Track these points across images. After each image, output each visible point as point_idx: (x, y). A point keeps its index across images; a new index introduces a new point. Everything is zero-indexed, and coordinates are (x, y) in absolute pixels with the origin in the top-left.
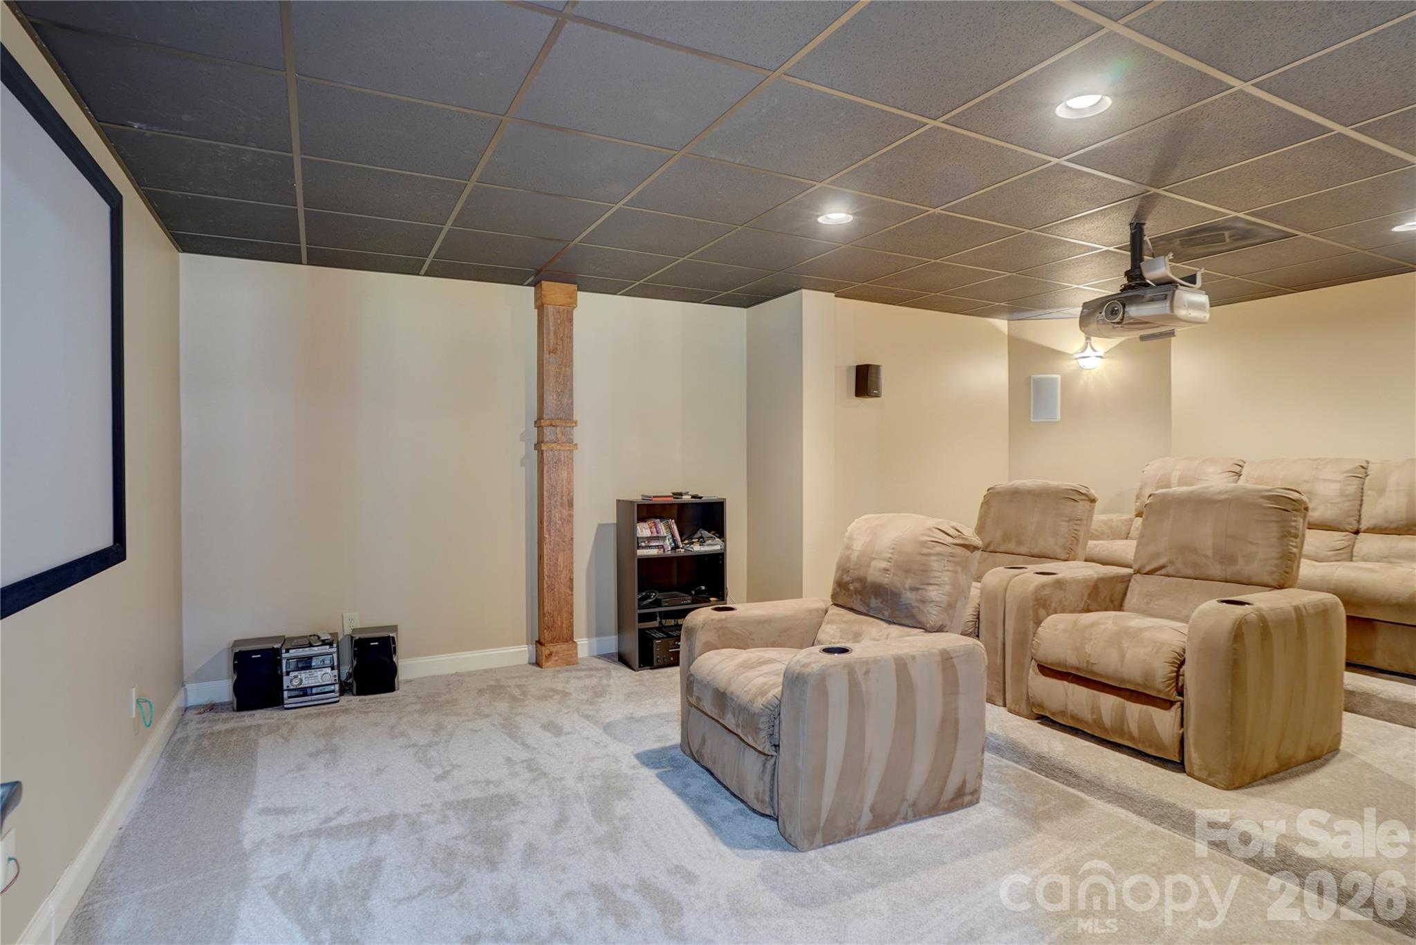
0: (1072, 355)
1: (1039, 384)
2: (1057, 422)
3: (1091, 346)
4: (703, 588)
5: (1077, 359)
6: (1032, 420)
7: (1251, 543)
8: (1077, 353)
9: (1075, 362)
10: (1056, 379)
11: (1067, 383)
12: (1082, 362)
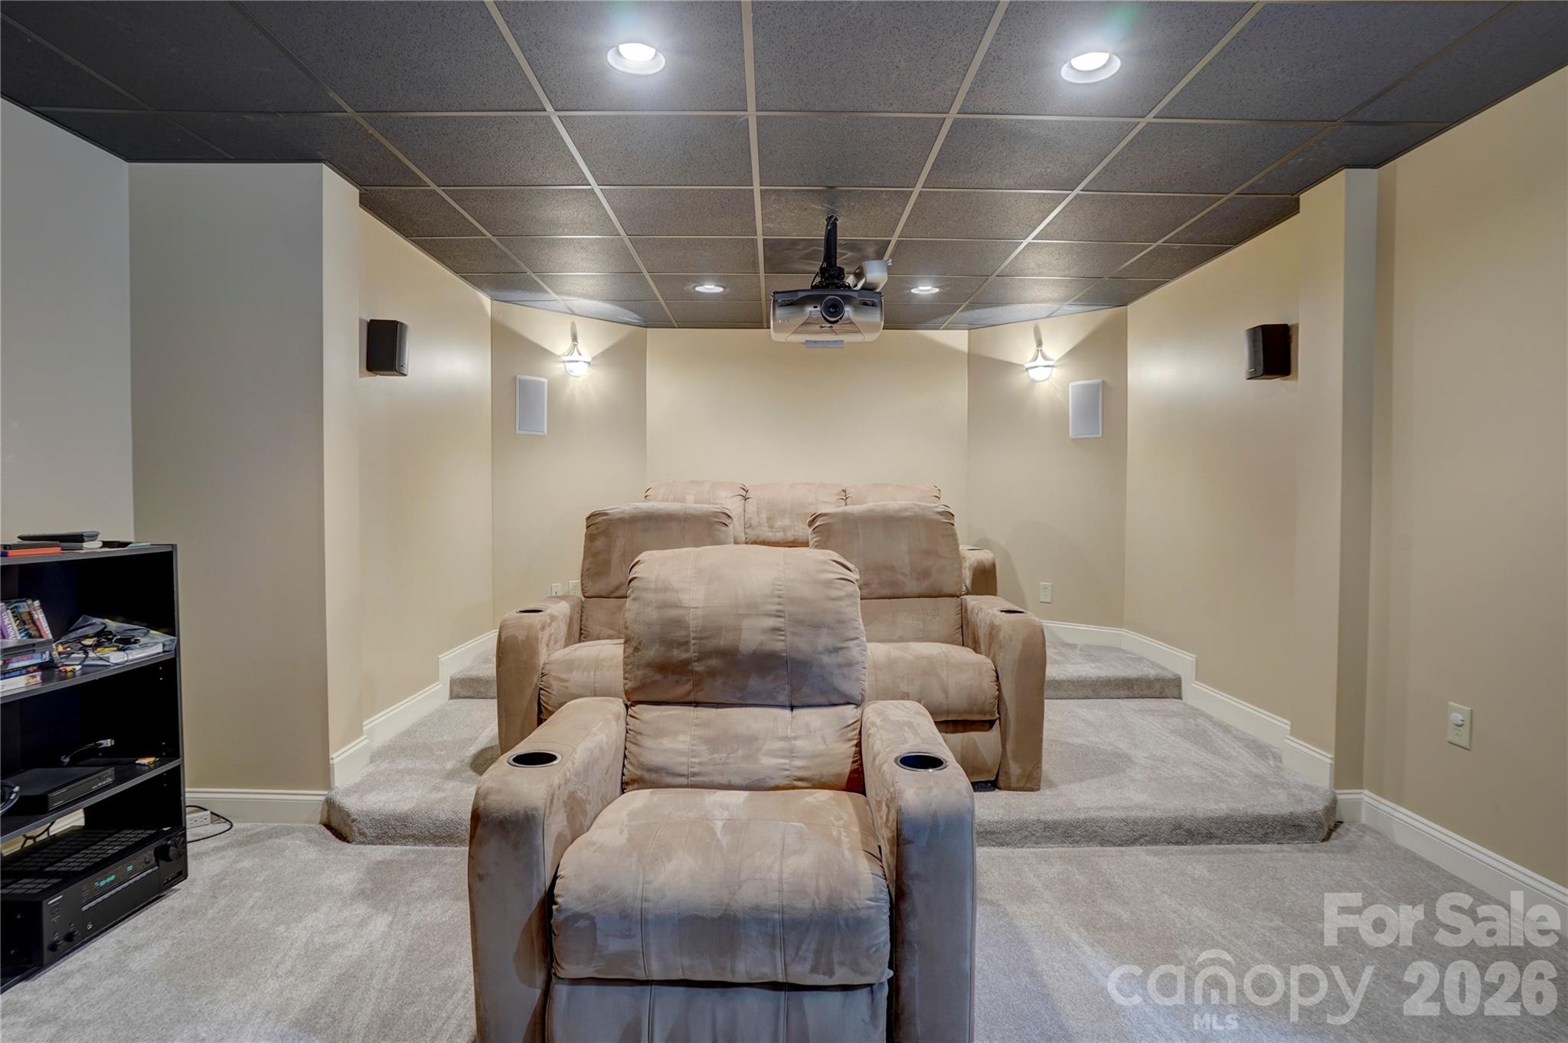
0: (559, 357)
1: (524, 384)
2: (544, 436)
3: (578, 351)
4: (108, 743)
5: (563, 362)
6: (518, 432)
7: (941, 557)
8: (564, 355)
9: (562, 365)
10: (543, 383)
11: (555, 389)
12: (569, 366)
